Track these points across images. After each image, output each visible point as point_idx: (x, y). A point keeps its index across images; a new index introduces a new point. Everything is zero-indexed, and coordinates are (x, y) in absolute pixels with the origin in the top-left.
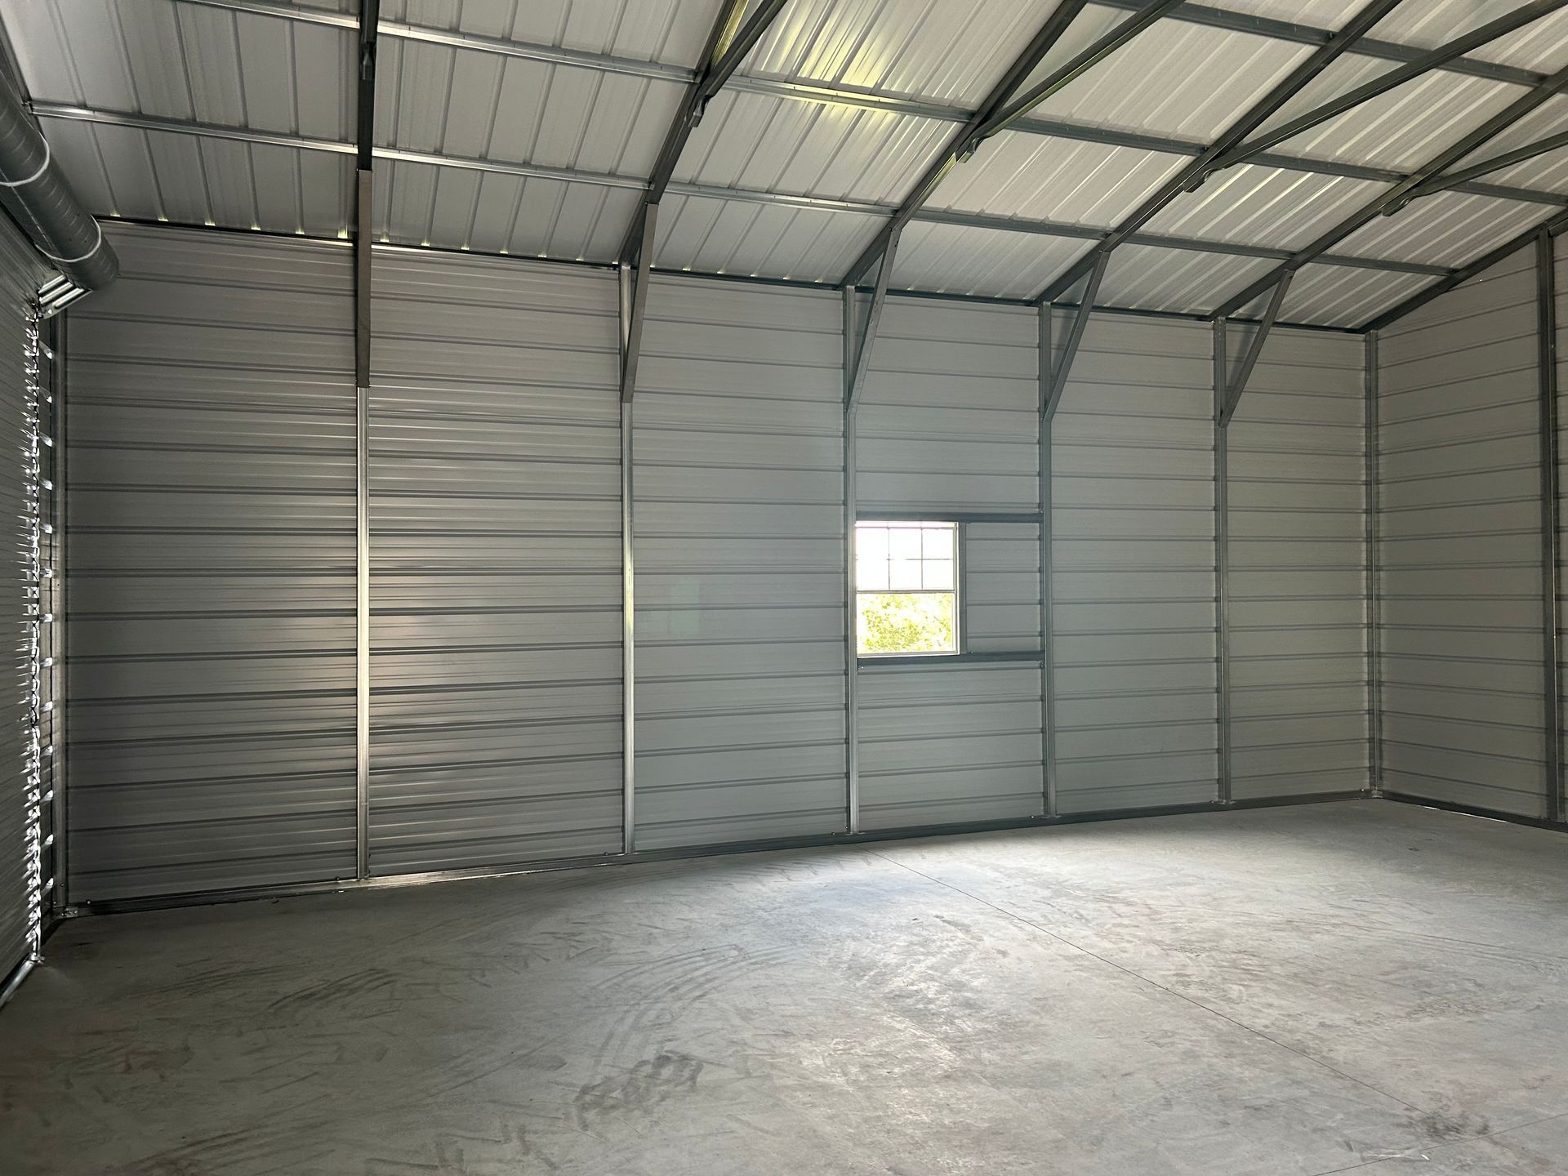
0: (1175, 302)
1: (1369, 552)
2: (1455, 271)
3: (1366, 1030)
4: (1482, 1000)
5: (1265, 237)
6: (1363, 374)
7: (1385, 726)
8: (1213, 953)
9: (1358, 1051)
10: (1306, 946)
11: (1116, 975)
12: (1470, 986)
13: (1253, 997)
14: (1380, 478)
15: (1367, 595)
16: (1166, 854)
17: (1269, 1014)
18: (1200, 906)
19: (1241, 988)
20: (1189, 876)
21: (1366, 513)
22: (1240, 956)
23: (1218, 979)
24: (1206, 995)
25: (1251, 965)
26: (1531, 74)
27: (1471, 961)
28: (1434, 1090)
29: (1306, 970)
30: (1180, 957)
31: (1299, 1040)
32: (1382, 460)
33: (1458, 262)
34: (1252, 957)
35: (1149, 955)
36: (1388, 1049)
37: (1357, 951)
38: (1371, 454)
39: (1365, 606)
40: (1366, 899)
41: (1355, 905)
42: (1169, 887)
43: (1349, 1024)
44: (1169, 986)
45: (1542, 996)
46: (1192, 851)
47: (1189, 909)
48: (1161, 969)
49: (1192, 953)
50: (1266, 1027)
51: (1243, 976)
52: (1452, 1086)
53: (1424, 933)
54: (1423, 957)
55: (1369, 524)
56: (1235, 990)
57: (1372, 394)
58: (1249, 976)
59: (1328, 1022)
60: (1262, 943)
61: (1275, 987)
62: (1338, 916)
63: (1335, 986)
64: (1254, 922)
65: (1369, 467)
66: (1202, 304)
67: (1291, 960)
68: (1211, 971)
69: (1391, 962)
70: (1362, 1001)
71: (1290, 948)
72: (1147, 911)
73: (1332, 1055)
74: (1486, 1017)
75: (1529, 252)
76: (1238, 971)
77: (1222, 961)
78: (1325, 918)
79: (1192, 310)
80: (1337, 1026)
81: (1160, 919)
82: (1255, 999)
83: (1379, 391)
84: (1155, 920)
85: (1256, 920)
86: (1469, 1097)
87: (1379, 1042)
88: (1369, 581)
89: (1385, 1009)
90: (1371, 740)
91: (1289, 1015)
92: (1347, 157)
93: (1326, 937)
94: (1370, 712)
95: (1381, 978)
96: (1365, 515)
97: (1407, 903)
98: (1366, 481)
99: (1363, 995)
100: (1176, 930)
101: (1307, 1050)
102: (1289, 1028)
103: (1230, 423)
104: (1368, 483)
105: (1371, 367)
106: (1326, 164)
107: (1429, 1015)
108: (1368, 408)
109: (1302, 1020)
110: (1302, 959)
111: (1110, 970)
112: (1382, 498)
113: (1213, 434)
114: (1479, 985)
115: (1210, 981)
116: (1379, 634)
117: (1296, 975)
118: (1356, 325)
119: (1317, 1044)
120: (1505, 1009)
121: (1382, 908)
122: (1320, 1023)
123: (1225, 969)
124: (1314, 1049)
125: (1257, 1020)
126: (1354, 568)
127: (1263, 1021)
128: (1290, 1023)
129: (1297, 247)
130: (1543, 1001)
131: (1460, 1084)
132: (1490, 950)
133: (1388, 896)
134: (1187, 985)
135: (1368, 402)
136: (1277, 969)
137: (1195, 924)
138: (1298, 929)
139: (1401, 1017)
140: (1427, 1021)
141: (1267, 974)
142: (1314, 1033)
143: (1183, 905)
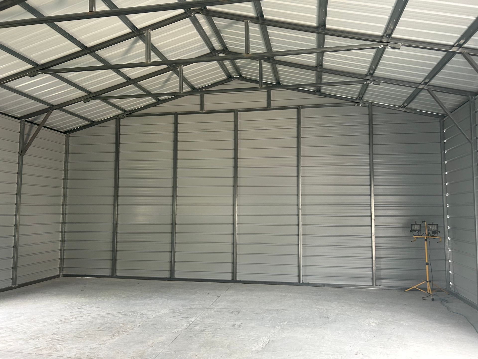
0: (8, 111)
1: (64, 200)
2: (94, 122)
3: (104, 346)
4: (126, 328)
5: (46, 98)
6: (64, 146)
7: (65, 254)
8: (43, 337)
9: (105, 353)
10: (71, 327)
11: (13, 355)
12: (121, 325)
13: (65, 347)
14: (68, 178)
15: (62, 213)
16: (3, 308)
17: (74, 351)
18: (28, 323)
19: (60, 346)
20: (18, 313)
21: (63, 188)
22: (53, 335)
23: (51, 345)
24: (50, 352)
25: (59, 337)
26: (128, 77)
27: (117, 318)
28: (131, 356)
29: (76, 334)
30: (33, 342)
31: (87, 356)
32: (69, 172)
33: (95, 120)
34: (57, 335)
35: (21, 344)
36: (113, 349)
37: (87, 324)
38: (66, 170)
39: (61, 217)
40: (79, 308)
41: (77, 310)
42: (12, 319)
43: (98, 346)
44: (35, 353)
45: (139, 322)
46: (12, 305)
47: (25, 325)
48: (29, 348)
49: (36, 339)
50: (75, 355)
51: (58, 342)
52: (134, 354)
53: (100, 314)
54: (105, 320)
55: (64, 192)
56: (59, 347)
57: (67, 152)
58: (60, 341)
59: (92, 347)
60: (57, 329)
61: (71, 342)
62: (74, 315)
63: (88, 336)
64: (50, 324)
65: (65, 174)
66: (17, 114)
67: (70, 332)
68: (47, 343)
69: (98, 324)
70: (98, 338)
71: (67, 328)
72: (10, 330)
73: (99, 356)
74: (130, 332)
75: (114, 121)
76: (56, 340)
77: (48, 339)
78: (71, 317)
79: (13, 115)
80: (95, 348)
81: (16, 331)
82: (66, 348)
83: (69, 152)
84: (15, 332)
85: (50, 323)
86: (140, 355)
87: (109, 348)
88: (63, 209)
89: (105, 338)
90: (61, 259)
91: (80, 349)
92: (78, 82)
93: (75, 322)
94: (61, 250)
95: (98, 329)
96: (63, 189)
97: (91, 306)
98: (64, 178)
99: (97, 336)
100: (25, 333)
101: (92, 358)
102: (82, 353)
103: (25, 155)
104: (64, 179)
105: (67, 144)
106: (71, 82)
107: (116, 336)
108: (66, 157)
109: (84, 349)
110: (73, 331)
111: (10, 354)
112: (68, 184)
113: (18, 158)
114: (123, 324)
115: (48, 347)
116: (65, 226)
117: (74, 336)
118: (63, 131)
119: (93, 355)
120: (133, 328)
121: (85, 309)
122: (90, 348)
123: (51, 341)
124: (93, 356)
125: (71, 354)
126: (58, 205)
127: (73, 353)
128: (82, 351)
129: (55, 104)
130: (140, 324)
131: (136, 352)
132: (119, 314)
133: (85, 305)
134: (41, 350)
135: (66, 155)
136: (67, 336)
137: (30, 330)
138: (65, 322)
139: (110, 339)
140: (117, 338)
141: (66, 339)
142: (90, 352)
143: (22, 324)
